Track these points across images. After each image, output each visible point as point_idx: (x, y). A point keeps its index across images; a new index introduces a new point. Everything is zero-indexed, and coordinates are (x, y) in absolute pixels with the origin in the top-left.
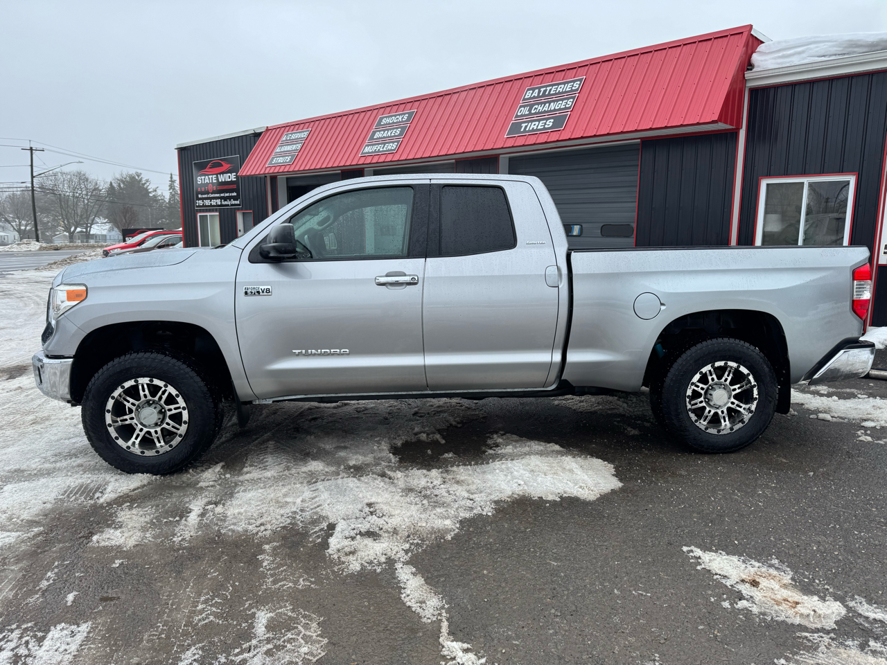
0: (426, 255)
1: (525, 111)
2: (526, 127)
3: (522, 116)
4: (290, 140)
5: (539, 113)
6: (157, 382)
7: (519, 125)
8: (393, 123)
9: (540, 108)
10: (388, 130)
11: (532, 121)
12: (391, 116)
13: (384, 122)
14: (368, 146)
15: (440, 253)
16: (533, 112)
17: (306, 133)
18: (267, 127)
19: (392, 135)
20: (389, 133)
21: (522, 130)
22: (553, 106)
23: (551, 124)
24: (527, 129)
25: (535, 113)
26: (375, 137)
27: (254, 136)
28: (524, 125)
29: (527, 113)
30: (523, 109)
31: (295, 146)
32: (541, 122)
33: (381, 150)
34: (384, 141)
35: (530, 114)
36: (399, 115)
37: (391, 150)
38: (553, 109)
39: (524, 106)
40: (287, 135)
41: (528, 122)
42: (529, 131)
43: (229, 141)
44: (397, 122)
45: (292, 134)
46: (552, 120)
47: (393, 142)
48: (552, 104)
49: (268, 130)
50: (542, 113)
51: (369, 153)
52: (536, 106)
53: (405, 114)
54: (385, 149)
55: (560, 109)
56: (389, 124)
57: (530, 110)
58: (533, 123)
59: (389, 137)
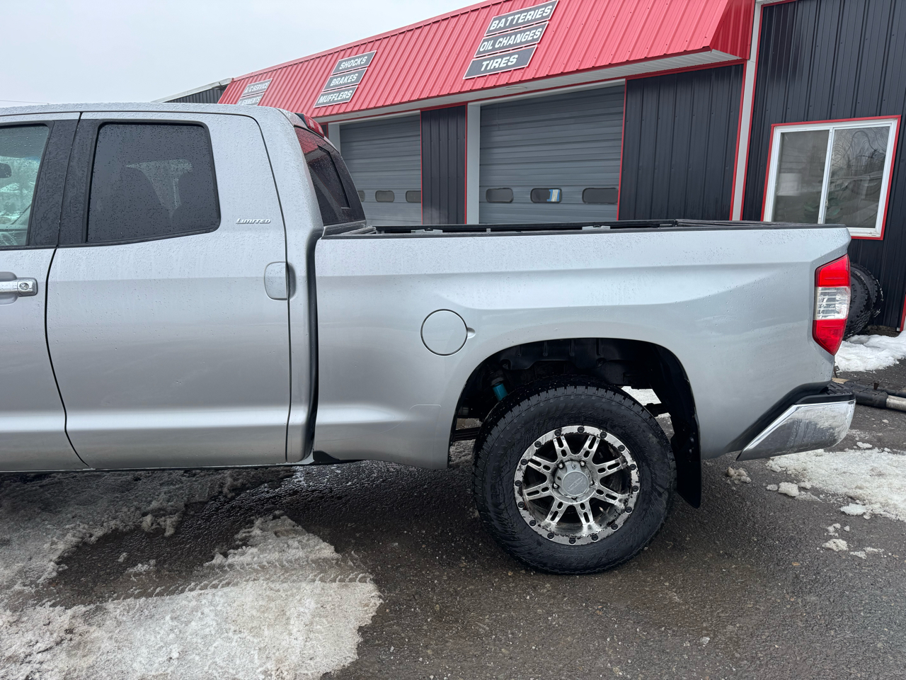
0: (57, 241)
1: (488, 46)
2: (488, 65)
3: (484, 52)
4: (251, 92)
5: (503, 47)
7: (479, 64)
8: (352, 67)
9: (505, 41)
10: (345, 76)
11: (494, 58)
12: (350, 60)
13: (343, 66)
14: (323, 95)
15: (86, 239)
16: (497, 46)
17: (267, 84)
18: (233, 79)
19: (349, 81)
20: (346, 79)
21: (483, 69)
22: (519, 38)
23: (515, 60)
24: (488, 69)
25: (500, 48)
26: (332, 85)
27: (221, 90)
28: (485, 63)
29: (490, 48)
30: (486, 43)
31: (255, 99)
32: (504, 59)
33: (336, 99)
34: (339, 89)
35: (494, 49)
36: (358, 58)
37: (346, 99)
38: (518, 41)
39: (487, 40)
40: (249, 87)
41: (490, 59)
42: (490, 70)
43: (198, 95)
44: (355, 66)
45: (254, 85)
46: (516, 56)
47: (348, 90)
48: (519, 35)
49: (233, 81)
50: (507, 47)
51: (324, 103)
52: (501, 40)
53: (363, 56)
54: (339, 98)
55: (527, 42)
56: (348, 68)
57: (493, 45)
58: (496, 60)
59: (345, 84)
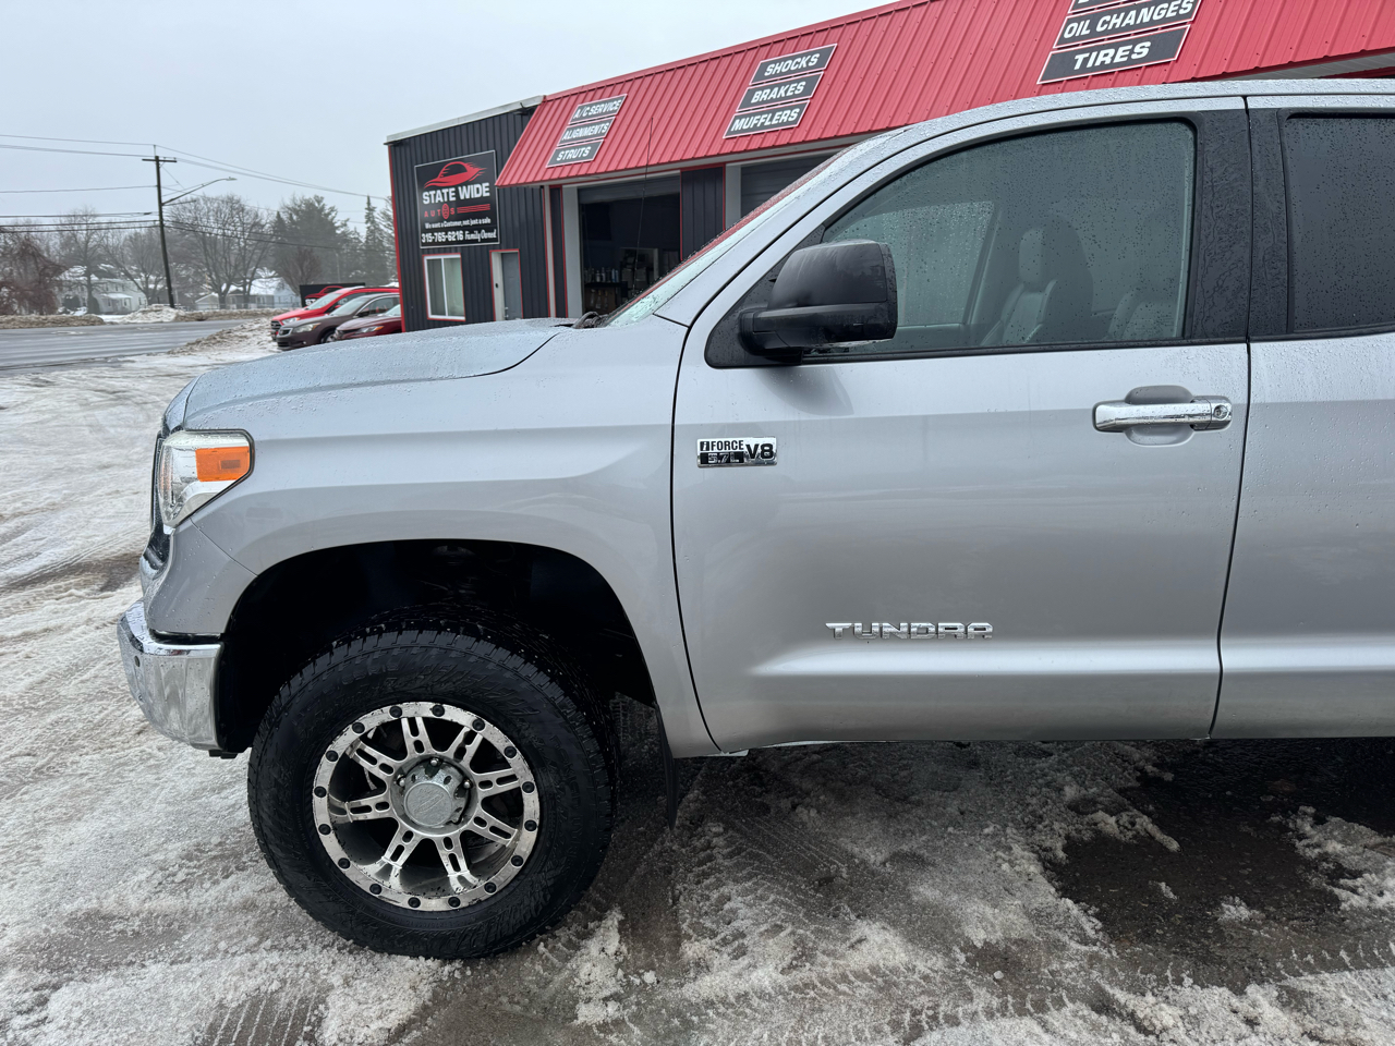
0: (1246, 331)
1: (1082, 29)
2: (1086, 60)
3: (1074, 38)
4: (588, 116)
5: (1114, 30)
6: (452, 714)
7: (1071, 58)
8: (790, 71)
9: (1116, 21)
10: (779, 86)
11: (1098, 49)
12: (785, 60)
13: (770, 70)
14: (740, 118)
15: (1287, 327)
16: (1099, 29)
17: (618, 103)
18: (545, 97)
19: (789, 94)
20: (782, 92)
21: (1077, 67)
22: (1145, 15)
23: (1145, 51)
24: (1090, 65)
25: (1106, 32)
26: (753, 101)
27: (522, 115)
28: (1080, 58)
29: (1085, 32)
30: (1075, 25)
31: (597, 127)
32: (1121, 49)
33: (767, 123)
34: (772, 107)
35: (1093, 33)
36: (801, 56)
37: (788, 123)
38: (1146, 19)
39: (1078, 20)
40: (582, 108)
41: (1090, 51)
42: (1094, 68)
43: (477, 125)
44: (797, 70)
45: (591, 106)
46: (1148, 44)
47: (791, 108)
48: (1145, 10)
49: (545, 101)
50: (1121, 29)
51: (743, 130)
52: (1108, 18)
53: (812, 53)
54: (774, 122)
55: (1165, 20)
56: (781, 73)
57: (1092, 27)
58: (1103, 53)
59: (781, 98)
